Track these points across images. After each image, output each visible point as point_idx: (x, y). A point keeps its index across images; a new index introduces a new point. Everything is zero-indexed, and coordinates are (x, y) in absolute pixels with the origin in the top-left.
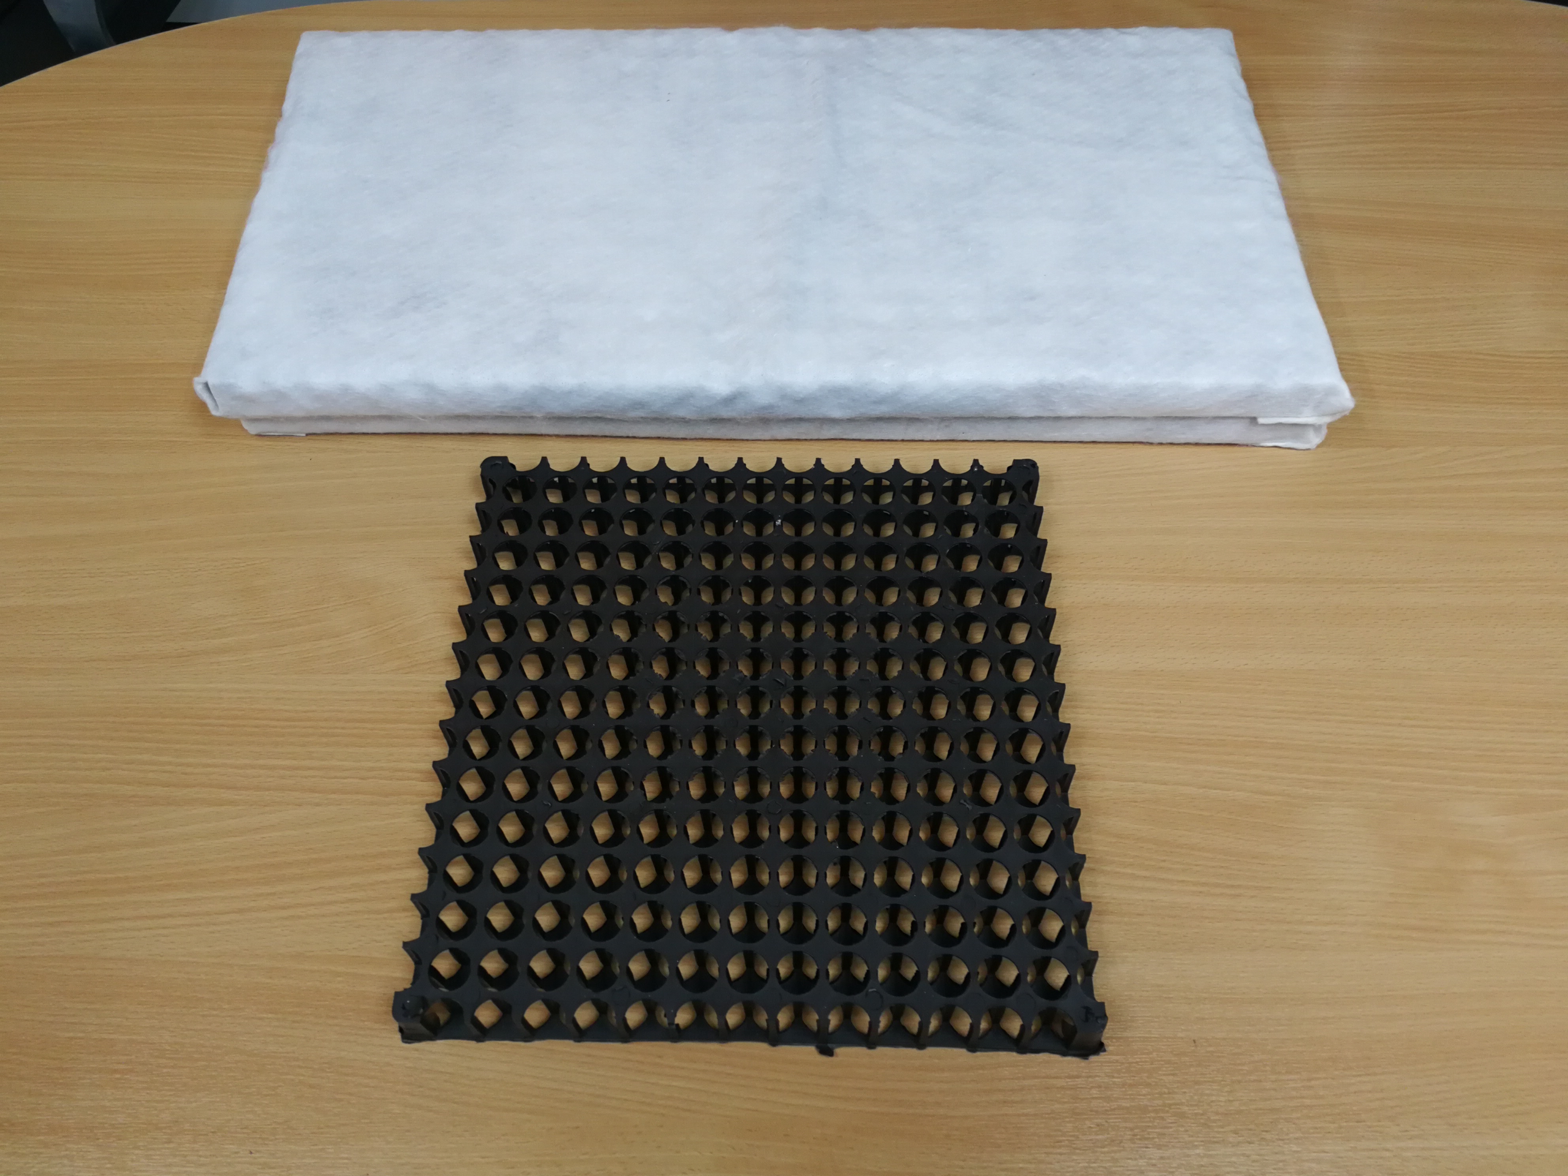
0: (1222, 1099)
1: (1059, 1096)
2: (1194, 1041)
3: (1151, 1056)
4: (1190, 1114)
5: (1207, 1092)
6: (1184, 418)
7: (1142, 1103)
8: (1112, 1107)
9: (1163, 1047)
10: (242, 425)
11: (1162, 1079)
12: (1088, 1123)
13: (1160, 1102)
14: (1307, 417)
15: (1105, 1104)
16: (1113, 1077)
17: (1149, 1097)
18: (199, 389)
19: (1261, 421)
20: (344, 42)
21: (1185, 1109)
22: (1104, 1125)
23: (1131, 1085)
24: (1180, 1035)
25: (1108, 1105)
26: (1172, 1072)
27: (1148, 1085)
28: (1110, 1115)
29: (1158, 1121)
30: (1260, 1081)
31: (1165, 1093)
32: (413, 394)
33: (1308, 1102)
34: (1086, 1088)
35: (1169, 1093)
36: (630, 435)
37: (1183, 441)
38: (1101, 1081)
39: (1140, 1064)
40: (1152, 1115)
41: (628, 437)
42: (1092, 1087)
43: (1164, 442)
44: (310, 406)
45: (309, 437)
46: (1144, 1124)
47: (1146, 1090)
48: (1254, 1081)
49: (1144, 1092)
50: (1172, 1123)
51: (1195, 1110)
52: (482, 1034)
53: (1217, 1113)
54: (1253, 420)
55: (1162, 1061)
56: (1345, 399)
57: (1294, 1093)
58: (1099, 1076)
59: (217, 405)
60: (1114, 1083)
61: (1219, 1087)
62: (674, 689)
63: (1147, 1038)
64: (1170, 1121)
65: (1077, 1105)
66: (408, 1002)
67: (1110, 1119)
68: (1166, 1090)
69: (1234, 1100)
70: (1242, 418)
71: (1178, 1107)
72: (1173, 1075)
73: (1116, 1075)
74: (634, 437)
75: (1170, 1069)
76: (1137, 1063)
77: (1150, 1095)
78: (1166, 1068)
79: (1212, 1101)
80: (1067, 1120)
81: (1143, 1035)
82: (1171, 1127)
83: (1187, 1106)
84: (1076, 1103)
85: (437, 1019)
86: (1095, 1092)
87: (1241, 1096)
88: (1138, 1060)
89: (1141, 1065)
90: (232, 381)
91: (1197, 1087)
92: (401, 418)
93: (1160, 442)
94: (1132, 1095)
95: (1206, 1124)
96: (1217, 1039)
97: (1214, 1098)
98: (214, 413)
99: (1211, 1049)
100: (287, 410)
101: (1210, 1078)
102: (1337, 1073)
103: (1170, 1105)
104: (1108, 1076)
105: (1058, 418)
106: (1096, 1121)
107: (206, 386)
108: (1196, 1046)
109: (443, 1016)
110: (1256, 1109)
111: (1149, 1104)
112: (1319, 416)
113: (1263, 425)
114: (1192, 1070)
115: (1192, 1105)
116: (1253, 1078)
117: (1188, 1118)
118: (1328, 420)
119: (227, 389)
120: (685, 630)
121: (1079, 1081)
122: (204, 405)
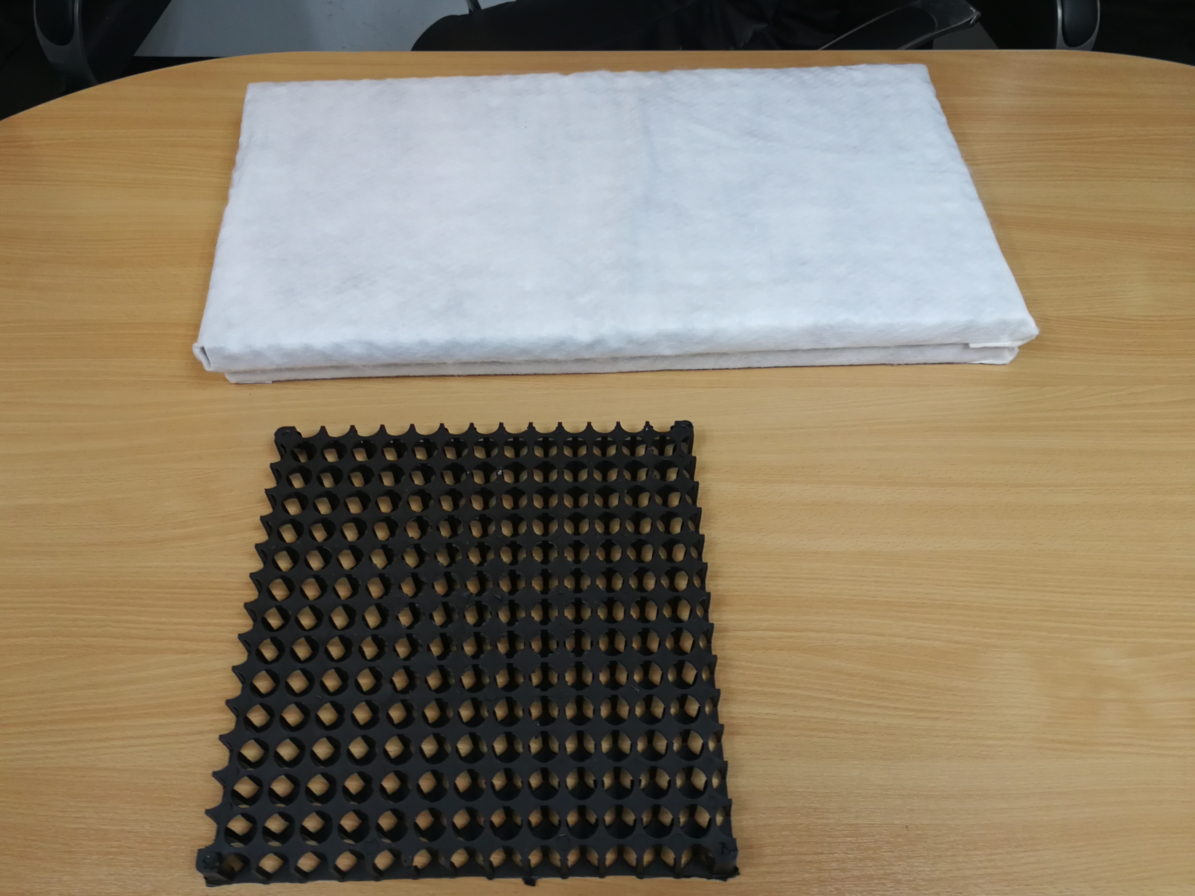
0: (927, 869)
1: (808, 867)
2: (907, 827)
3: (875, 838)
4: (904, 880)
5: (917, 864)
6: (917, 346)
7: (868, 873)
8: (848, 876)
9: (883, 831)
10: (225, 378)
11: (883, 855)
12: (830, 888)
13: (882, 872)
14: (1005, 342)
15: (842, 874)
16: (847, 854)
17: (874, 868)
18: (197, 351)
19: (972, 346)
20: (281, 90)
21: (900, 877)
22: (841, 889)
23: (861, 860)
24: (896, 822)
25: (844, 874)
26: (891, 850)
27: (873, 859)
28: (845, 882)
29: (881, 886)
30: (955, 856)
31: (885, 865)
32: (357, 350)
33: (990, 871)
34: (828, 862)
35: (888, 865)
36: (515, 373)
37: (915, 362)
38: (839, 856)
39: (867, 843)
40: (876, 881)
41: (513, 375)
42: (833, 861)
43: (901, 363)
44: (279, 361)
45: (275, 385)
46: (870, 888)
47: (872, 863)
48: (951, 856)
49: (870, 865)
50: (892, 887)
51: (908, 878)
52: (267, 878)
53: (924, 880)
54: (966, 346)
55: (882, 841)
56: (1032, 329)
57: (980, 865)
58: (837, 853)
59: (209, 363)
60: (849, 858)
61: (925, 861)
62: (417, 605)
63: (872, 824)
64: (890, 886)
65: (822, 874)
66: (208, 857)
67: (846, 885)
68: (886, 863)
69: (936, 871)
70: (958, 344)
71: (895, 875)
72: (892, 852)
73: (849, 852)
74: (517, 375)
75: (889, 847)
76: (865, 843)
77: (874, 867)
78: (887, 846)
79: (920, 871)
80: (814, 885)
81: (869, 823)
82: (890, 891)
83: (902, 874)
84: (821, 873)
85: (232, 869)
86: (834, 865)
87: (941, 867)
88: (866, 841)
89: (868, 845)
90: (222, 345)
91: (908, 860)
92: (347, 367)
93: (899, 363)
94: (861, 867)
95: (915, 888)
96: (923, 825)
97: (921, 869)
98: (207, 369)
99: (919, 832)
100: (261, 365)
101: (918, 854)
102: (1010, 849)
103: (889, 874)
104: (844, 853)
105: (827, 349)
106: (834, 886)
107: (203, 349)
108: (908, 830)
109: (237, 866)
110: (952, 877)
111: (873, 873)
112: (1012, 341)
113: (974, 349)
114: (905, 848)
115: (906, 874)
116: (949, 854)
117: (903, 884)
118: (1020, 343)
119: (219, 351)
120: (427, 558)
121: (822, 857)
122: (200, 364)
